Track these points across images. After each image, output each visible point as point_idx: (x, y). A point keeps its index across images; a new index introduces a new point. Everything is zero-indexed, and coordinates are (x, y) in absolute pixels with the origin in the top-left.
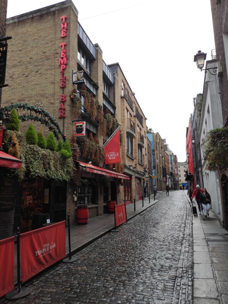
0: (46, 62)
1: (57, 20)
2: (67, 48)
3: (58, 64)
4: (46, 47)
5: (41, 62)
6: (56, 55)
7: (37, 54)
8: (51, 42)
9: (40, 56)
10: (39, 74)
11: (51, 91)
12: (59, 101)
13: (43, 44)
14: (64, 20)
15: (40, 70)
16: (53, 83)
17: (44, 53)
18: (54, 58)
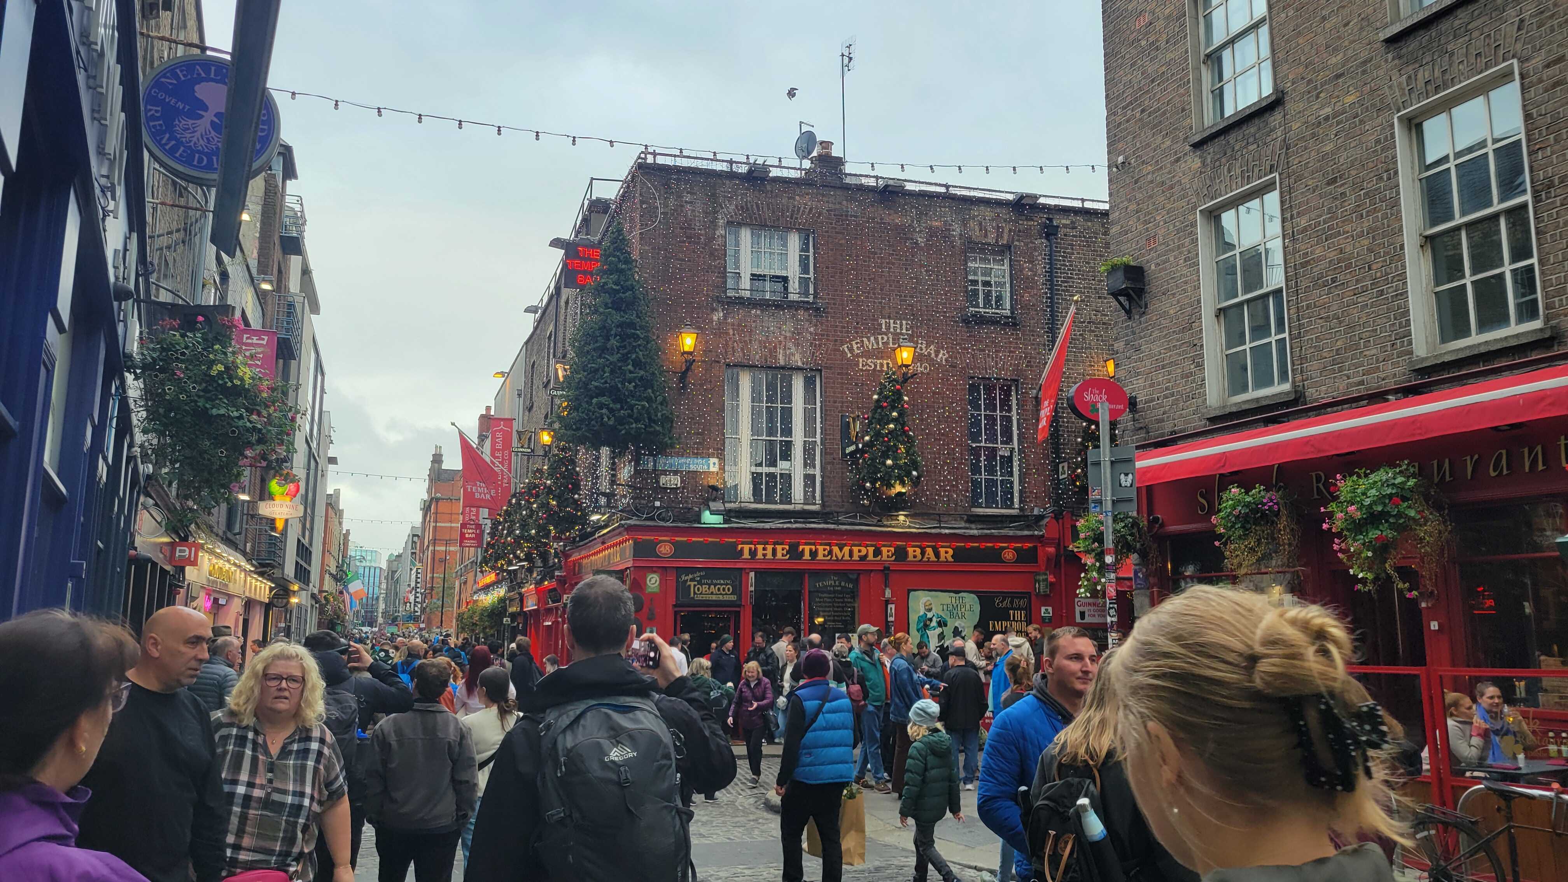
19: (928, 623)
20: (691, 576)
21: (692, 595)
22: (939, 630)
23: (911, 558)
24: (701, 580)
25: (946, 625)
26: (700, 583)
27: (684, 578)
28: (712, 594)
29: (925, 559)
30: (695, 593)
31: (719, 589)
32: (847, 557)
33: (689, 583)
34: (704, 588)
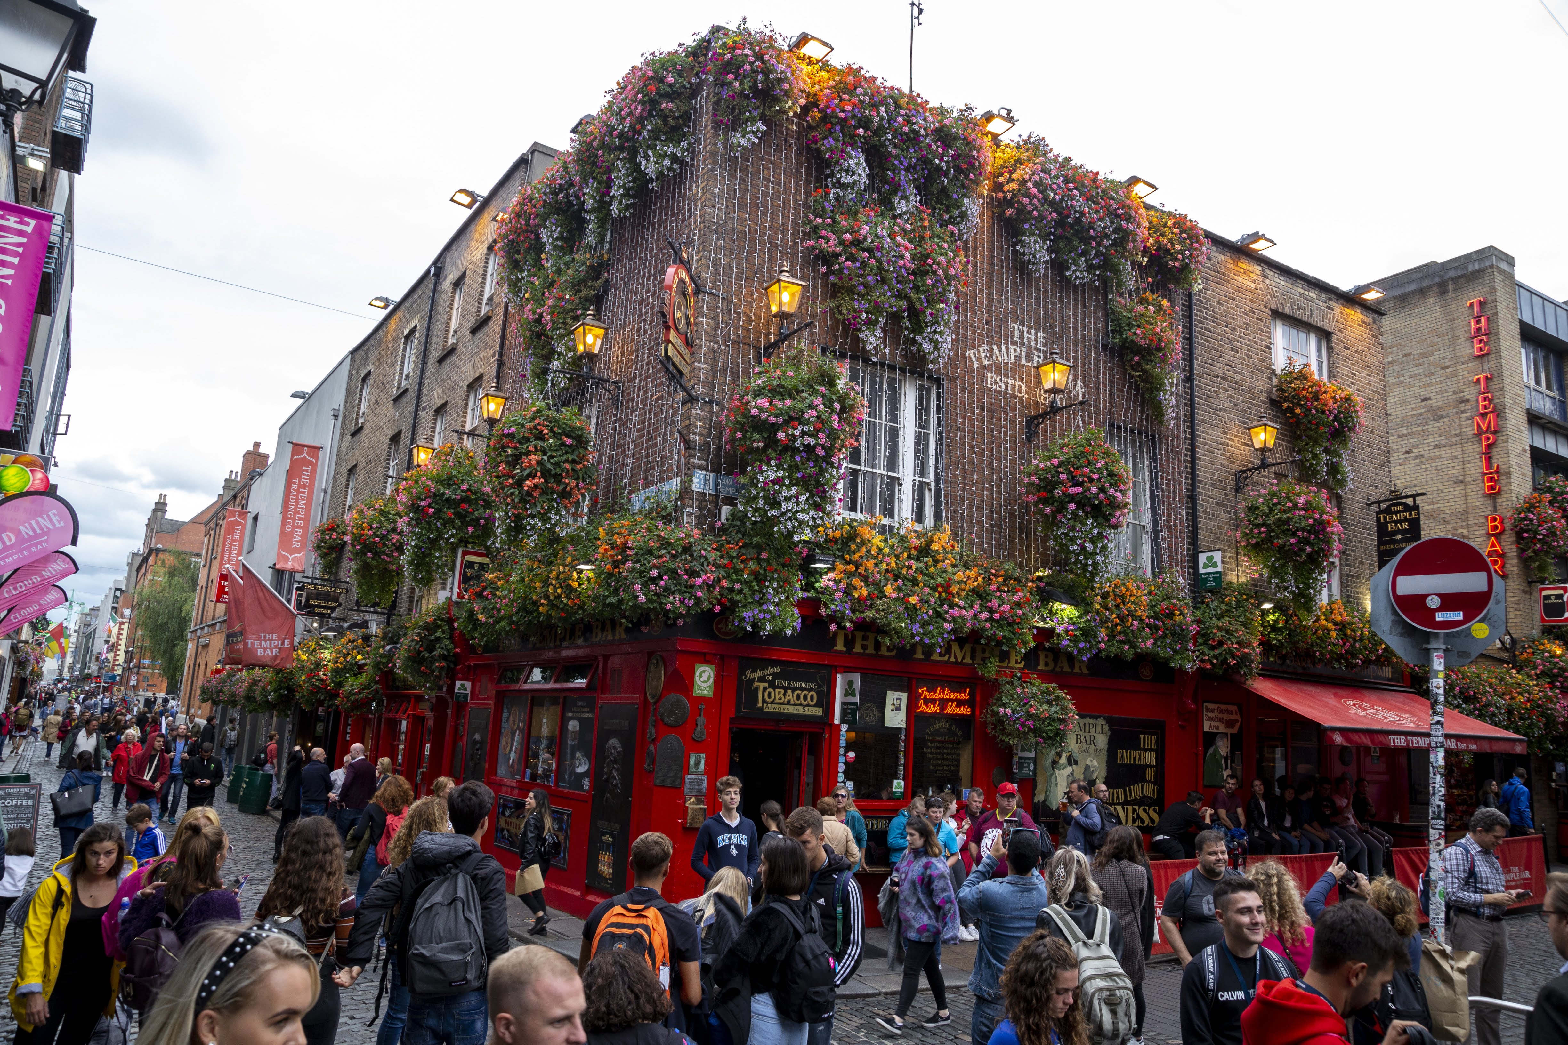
0: (1432, 426)
1: (1453, 307)
2: (1494, 385)
3: (1470, 430)
4: (1429, 385)
5: (1419, 425)
6: (1462, 407)
7: (1403, 403)
8: (1442, 369)
9: (1413, 409)
10: (1416, 458)
11: (1459, 505)
12: (1483, 532)
13: (1418, 374)
14: (1476, 309)
15: (1417, 447)
16: (1461, 482)
17: (1423, 400)
18: (1457, 413)
19: (1057, 759)
20: (759, 673)
21: (760, 705)
22: (1069, 770)
23: (1041, 666)
24: (773, 680)
25: (1076, 763)
26: (772, 685)
27: (749, 675)
28: (788, 703)
29: (1058, 669)
30: (764, 701)
31: (798, 696)
33: (756, 684)
34: (778, 694)
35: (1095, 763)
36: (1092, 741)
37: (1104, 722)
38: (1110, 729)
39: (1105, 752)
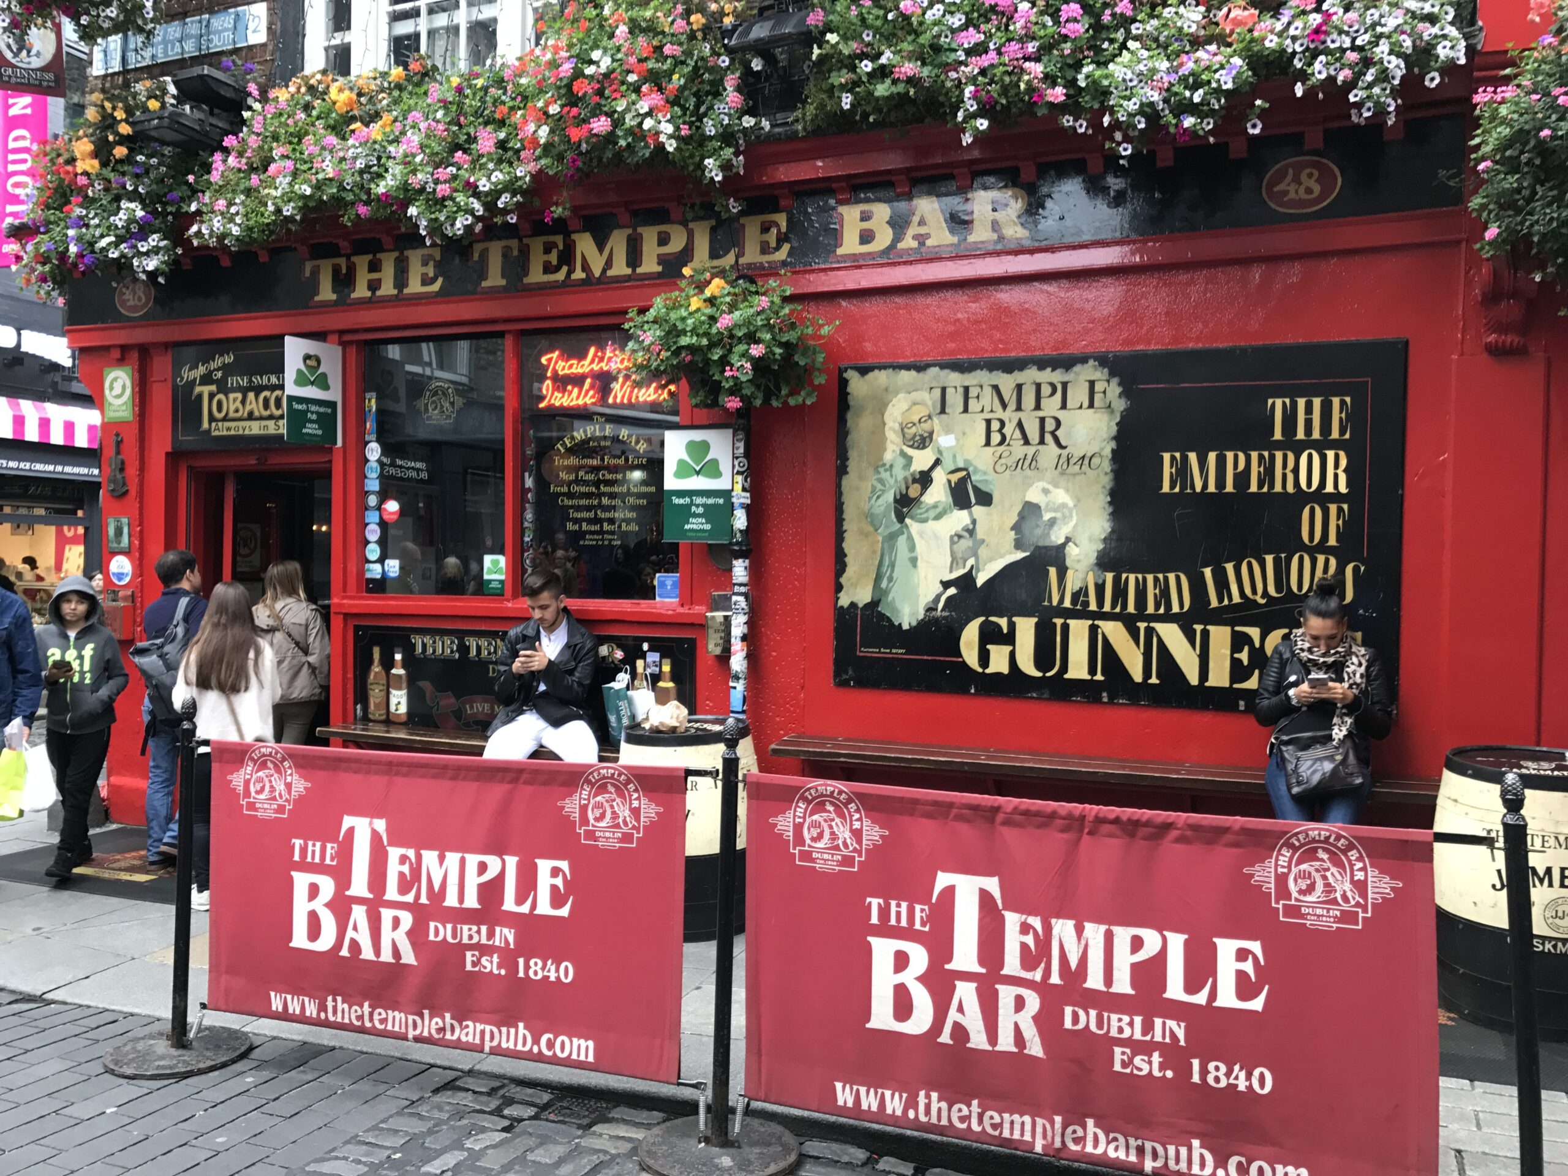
19: (914, 491)
20: (202, 370)
21: (205, 425)
22: (960, 518)
23: (850, 244)
24: (224, 379)
25: (985, 499)
26: (224, 389)
27: (187, 374)
28: (251, 417)
29: (908, 242)
30: (212, 419)
31: (266, 401)
32: (620, 268)
33: (198, 389)
34: (232, 402)
35: (1061, 496)
36: (1051, 432)
37: (1099, 374)
38: (1126, 393)
39: (1107, 466)
